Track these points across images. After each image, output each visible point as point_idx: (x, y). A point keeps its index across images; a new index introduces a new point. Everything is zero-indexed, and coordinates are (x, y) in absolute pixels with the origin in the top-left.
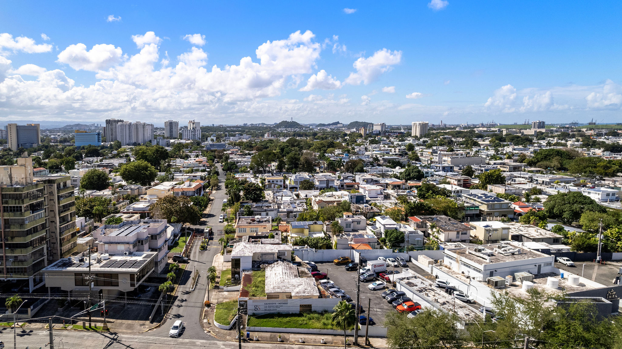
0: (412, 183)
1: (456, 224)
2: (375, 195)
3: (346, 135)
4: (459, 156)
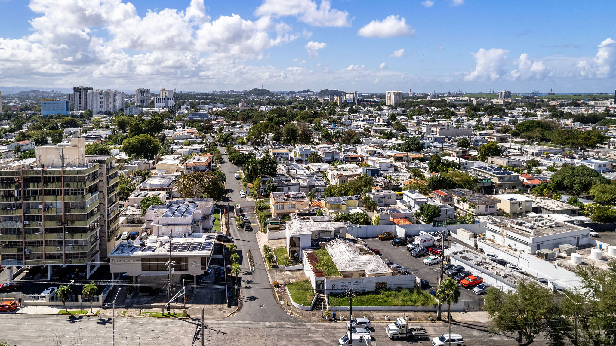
0: (412, 154)
1: (482, 197)
2: (385, 168)
3: (321, 103)
4: (446, 127)
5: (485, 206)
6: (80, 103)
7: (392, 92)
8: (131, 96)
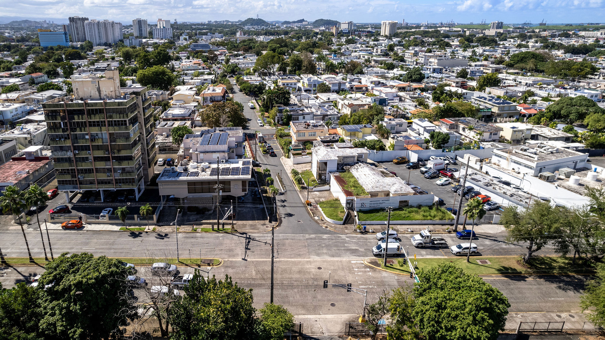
0: (414, 85)
1: (486, 125)
2: (391, 98)
3: (317, 33)
4: (443, 58)
5: (489, 133)
6: (78, 34)
7: (387, 22)
8: (127, 27)
